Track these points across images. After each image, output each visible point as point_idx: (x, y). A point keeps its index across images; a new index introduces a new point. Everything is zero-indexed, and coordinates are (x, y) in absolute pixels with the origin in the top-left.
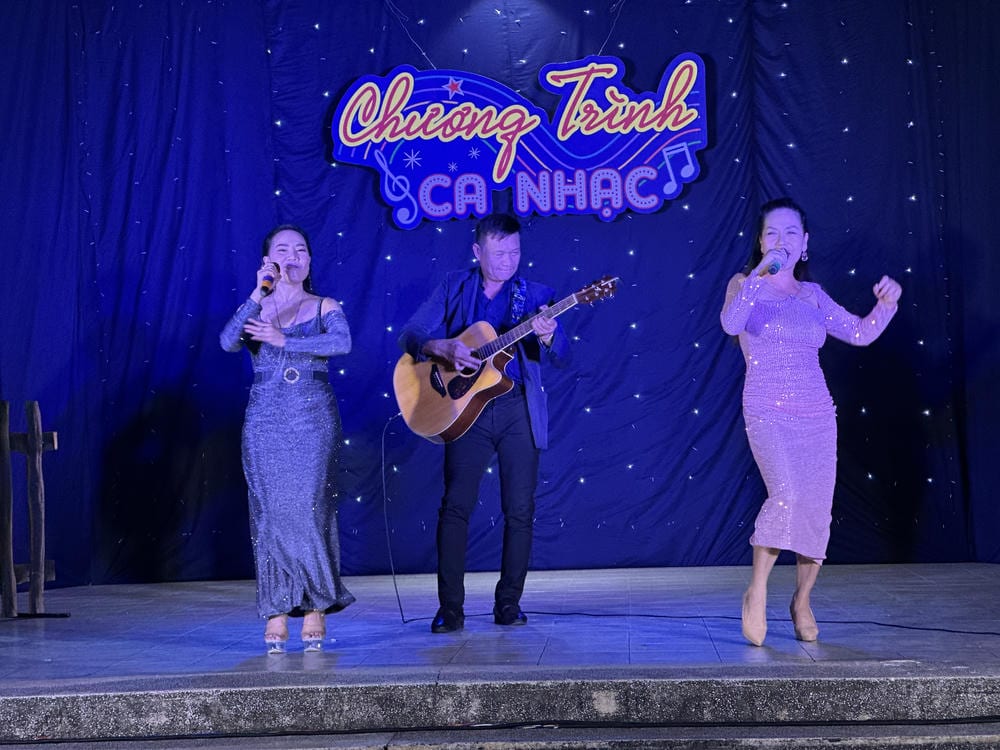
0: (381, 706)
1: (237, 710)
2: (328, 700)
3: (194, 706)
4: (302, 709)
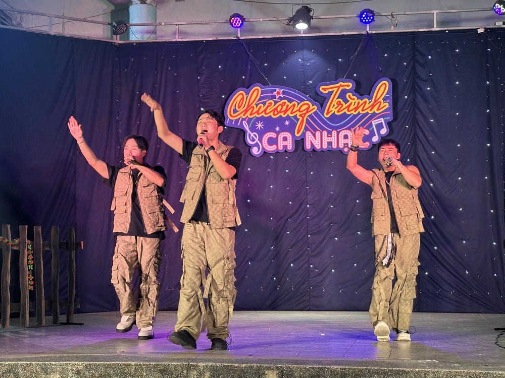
0: (162, 374)
1: (92, 373)
2: (136, 370)
3: (72, 370)
4: (123, 374)
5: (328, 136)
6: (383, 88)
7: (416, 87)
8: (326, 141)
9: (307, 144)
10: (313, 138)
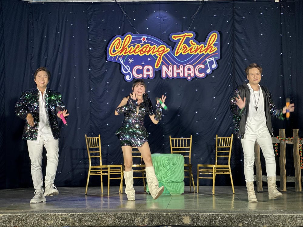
0: (118, 219)
1: (75, 220)
2: (102, 217)
3: (62, 218)
4: (94, 220)
5: (177, 69)
6: (214, 37)
7: (235, 37)
8: (176, 72)
9: (163, 74)
10: (167, 69)
